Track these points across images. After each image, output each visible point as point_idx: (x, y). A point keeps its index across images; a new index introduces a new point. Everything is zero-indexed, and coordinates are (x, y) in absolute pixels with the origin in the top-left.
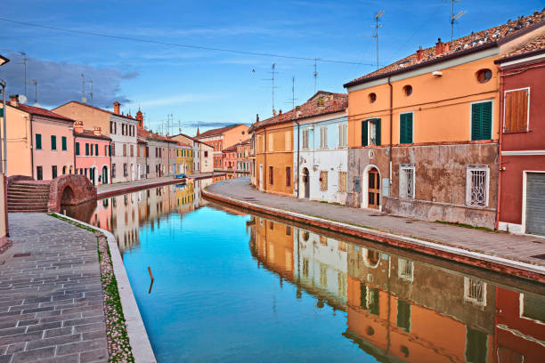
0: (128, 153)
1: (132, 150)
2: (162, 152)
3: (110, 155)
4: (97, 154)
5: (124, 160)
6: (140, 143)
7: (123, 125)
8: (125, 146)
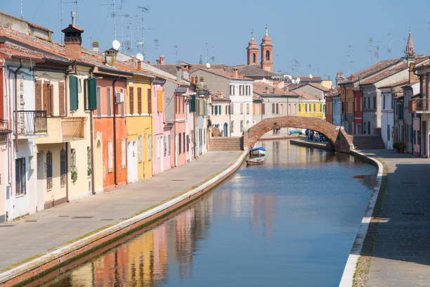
0: (245, 111)
1: (248, 108)
2: (280, 107)
3: (230, 114)
4: (220, 114)
5: (241, 117)
6: (255, 101)
7: (240, 86)
8: (242, 105)
